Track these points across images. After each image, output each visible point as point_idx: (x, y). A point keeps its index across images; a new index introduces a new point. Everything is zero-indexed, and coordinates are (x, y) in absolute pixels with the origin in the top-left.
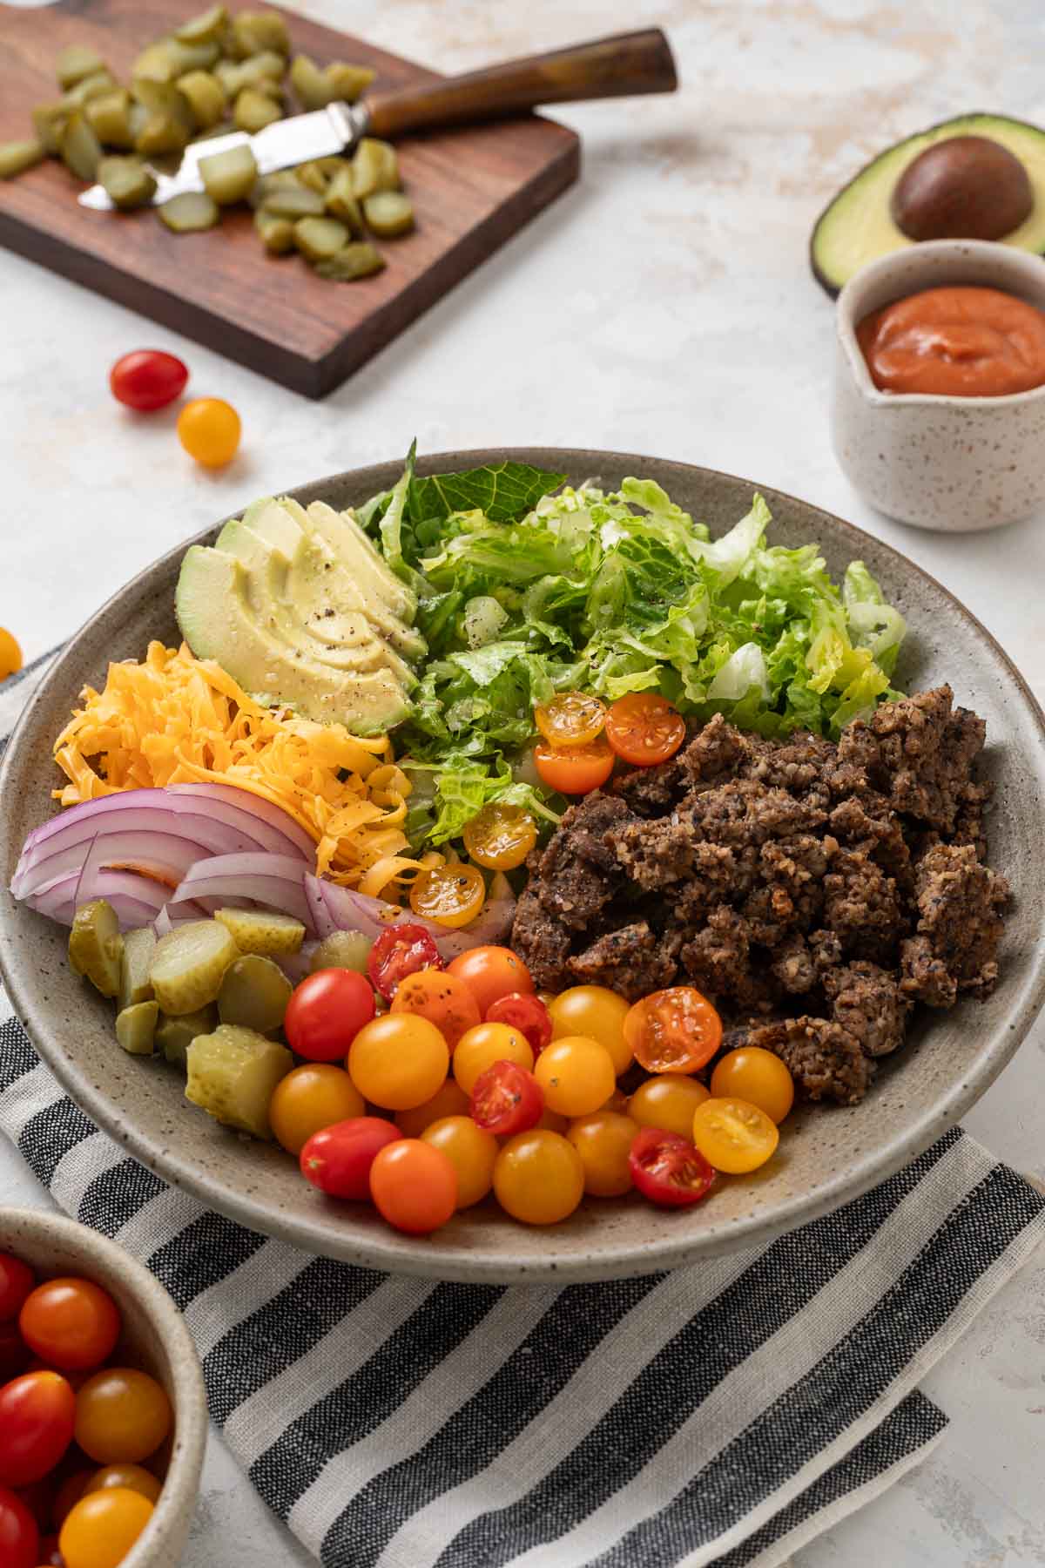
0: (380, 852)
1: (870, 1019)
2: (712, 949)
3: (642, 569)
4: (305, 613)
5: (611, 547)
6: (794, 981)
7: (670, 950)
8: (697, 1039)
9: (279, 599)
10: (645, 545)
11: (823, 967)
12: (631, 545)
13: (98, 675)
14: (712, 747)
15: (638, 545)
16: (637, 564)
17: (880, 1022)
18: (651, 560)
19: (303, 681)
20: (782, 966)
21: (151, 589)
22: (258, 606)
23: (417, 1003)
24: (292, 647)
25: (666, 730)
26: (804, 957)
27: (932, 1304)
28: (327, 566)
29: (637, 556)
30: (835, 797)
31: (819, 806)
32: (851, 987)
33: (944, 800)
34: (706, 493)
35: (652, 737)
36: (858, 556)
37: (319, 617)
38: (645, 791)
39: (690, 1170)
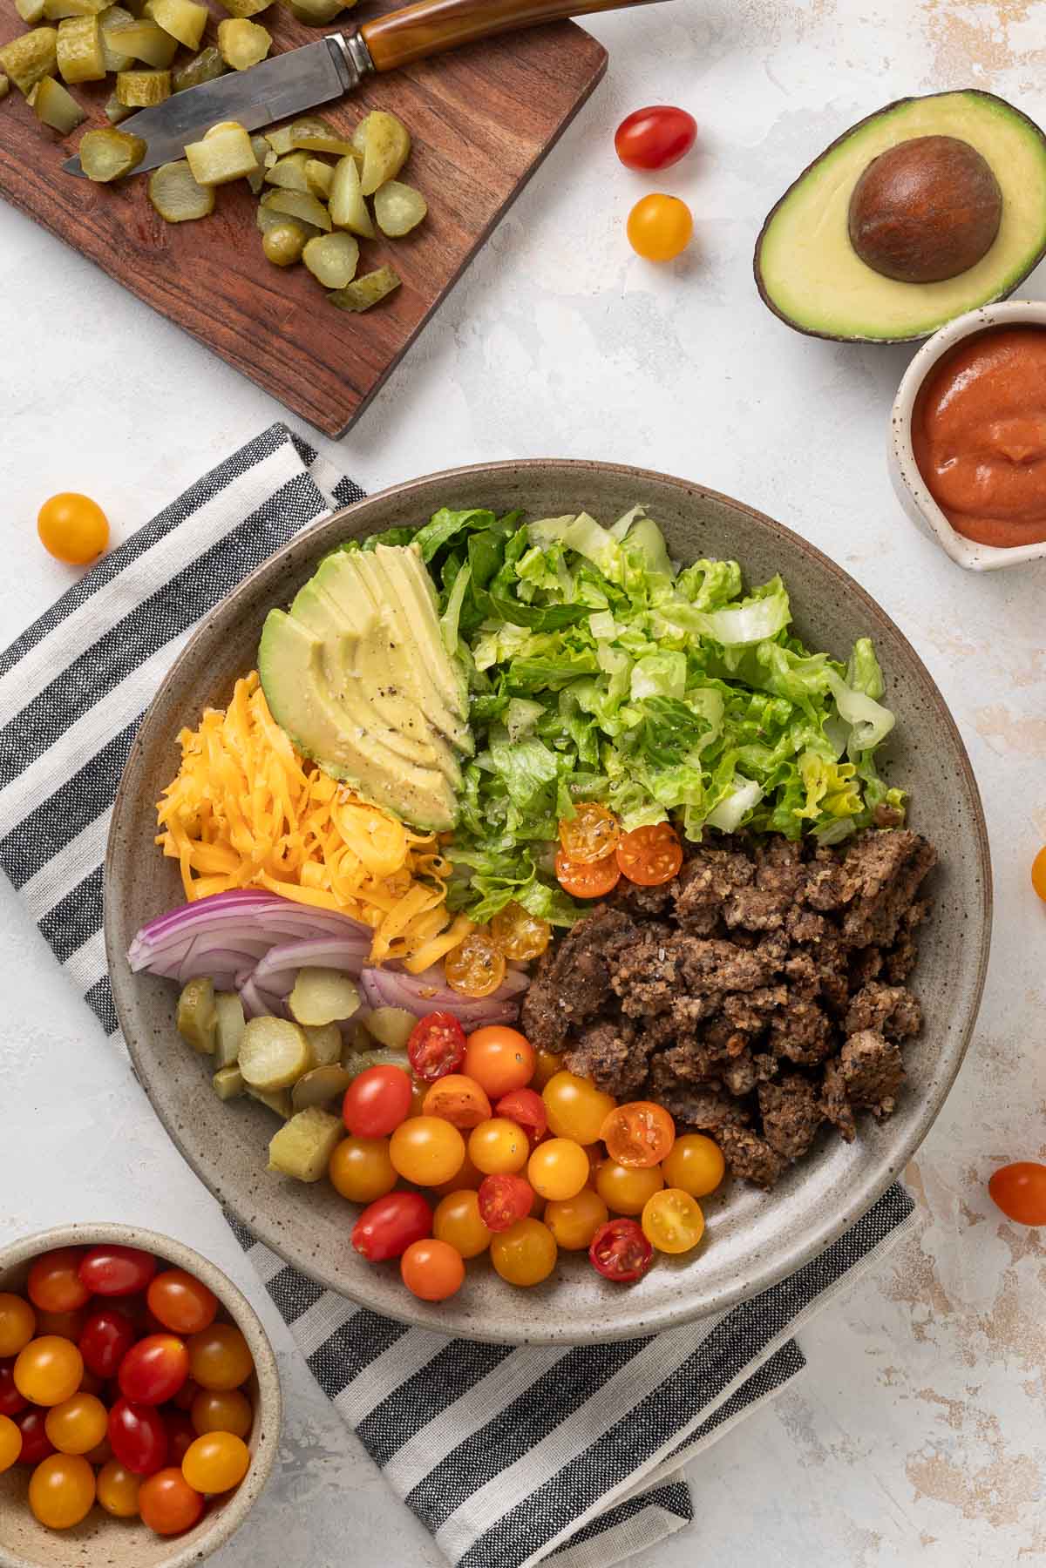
0: (422, 937)
1: (788, 1135)
2: (677, 1065)
3: (663, 718)
4: (370, 689)
5: (638, 700)
6: (737, 1090)
7: (645, 1049)
8: (654, 1149)
9: (349, 671)
10: (668, 702)
11: (761, 1082)
12: (655, 701)
13: (191, 711)
15: (660, 700)
16: (659, 714)
17: (796, 1139)
18: (672, 712)
19: (367, 765)
20: (729, 1075)
21: (236, 618)
22: (330, 678)
24: (359, 725)
25: (666, 859)
26: (748, 1071)
27: (809, 1281)
28: (392, 646)
29: (660, 708)
30: (794, 947)
31: (778, 958)
32: (779, 1108)
33: (888, 922)
35: (654, 867)
36: (866, 633)
37: (382, 694)
38: (643, 901)
39: (635, 1251)
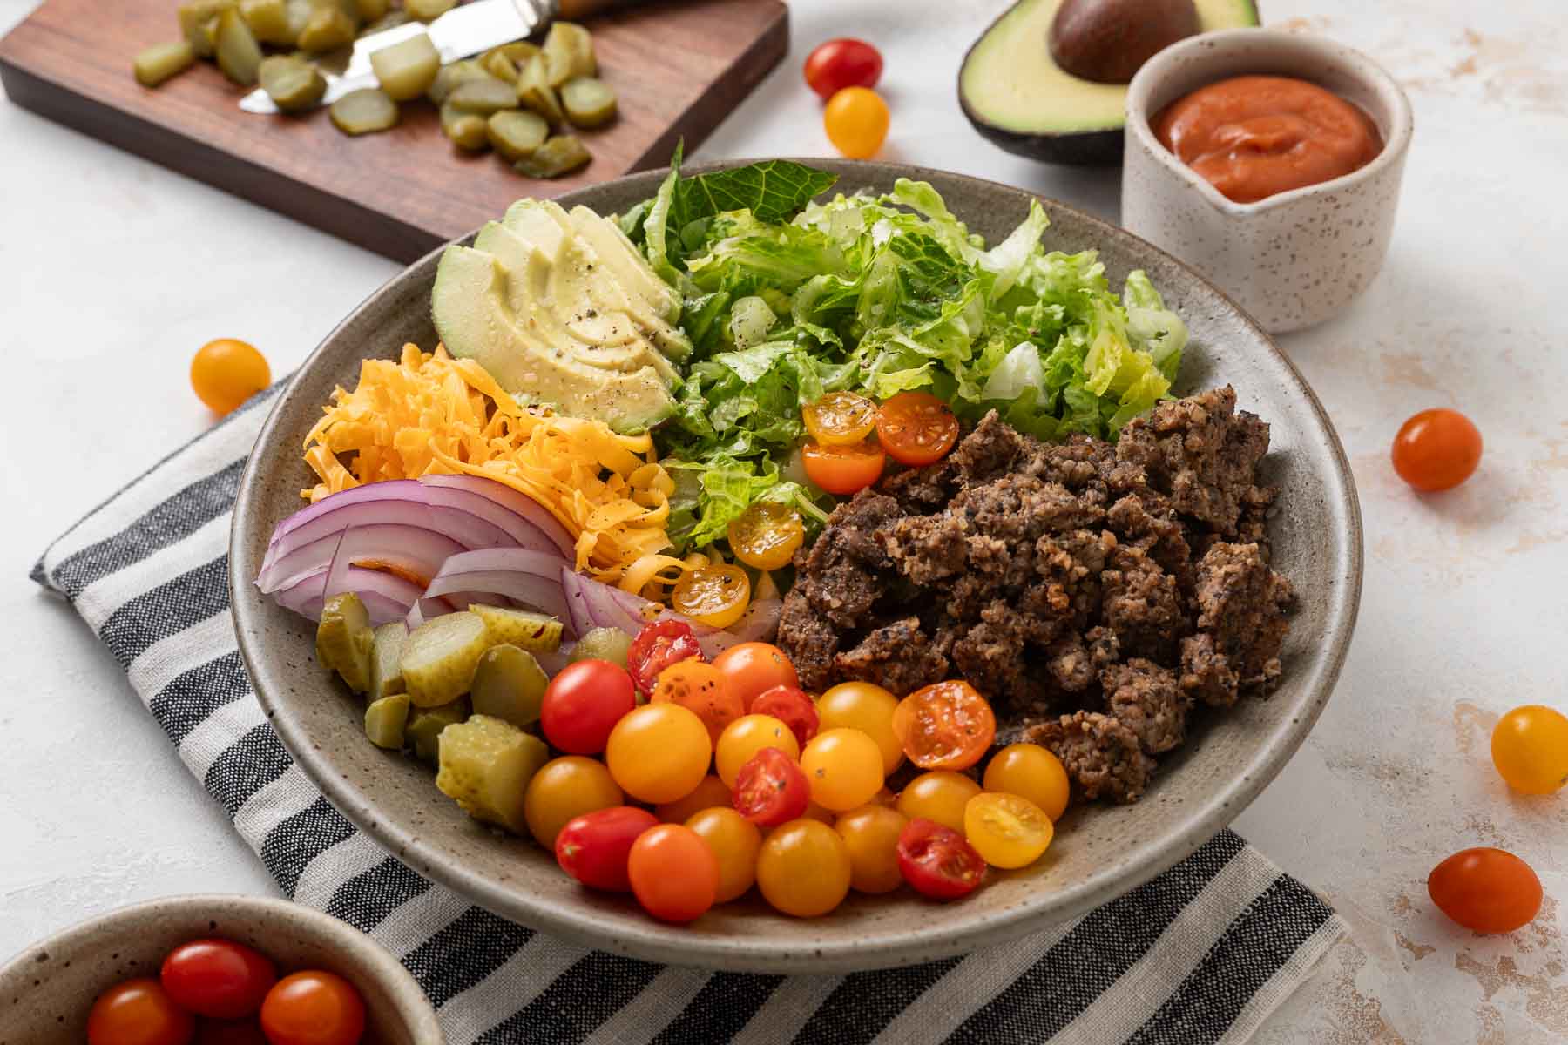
0: (641, 549)
1: (1149, 716)
2: (986, 645)
3: (915, 266)
4: (566, 314)
5: (882, 244)
6: (1070, 678)
7: (942, 648)
8: (969, 733)
9: (539, 300)
10: (918, 242)
11: (1100, 664)
12: (903, 243)
13: (350, 376)
14: (986, 442)
15: (910, 243)
16: (910, 262)
17: (1159, 718)
18: (924, 258)
19: (563, 380)
20: (1058, 664)
21: (407, 292)
22: (517, 307)
23: (678, 694)
24: (550, 346)
25: (939, 429)
26: (1080, 654)
28: (590, 267)
29: (910, 254)
30: (1113, 493)
31: (1096, 502)
32: (1129, 683)
33: (1226, 502)
34: (983, 203)
35: (925, 436)
36: (1138, 265)
37: (580, 319)
38: (917, 491)
39: (962, 863)
